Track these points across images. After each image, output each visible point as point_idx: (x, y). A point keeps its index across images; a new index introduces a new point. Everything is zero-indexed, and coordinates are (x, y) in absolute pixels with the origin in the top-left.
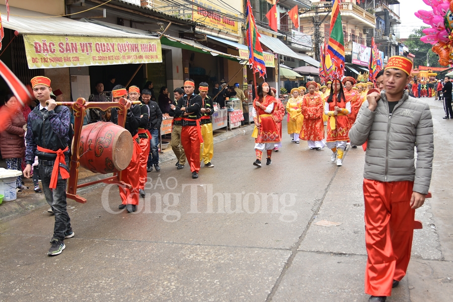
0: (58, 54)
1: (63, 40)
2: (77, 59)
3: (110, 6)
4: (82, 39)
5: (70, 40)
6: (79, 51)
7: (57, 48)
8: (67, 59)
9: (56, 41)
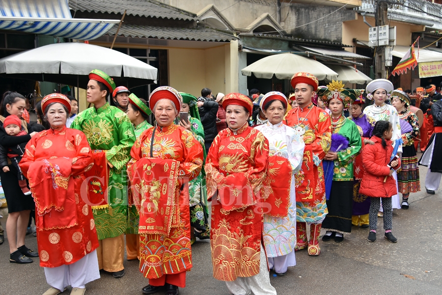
0: (429, 71)
1: (432, 64)
2: (436, 72)
3: (436, 37)
4: (439, 62)
5: (434, 64)
6: (437, 69)
7: (429, 68)
8: (433, 73)
9: (429, 64)
